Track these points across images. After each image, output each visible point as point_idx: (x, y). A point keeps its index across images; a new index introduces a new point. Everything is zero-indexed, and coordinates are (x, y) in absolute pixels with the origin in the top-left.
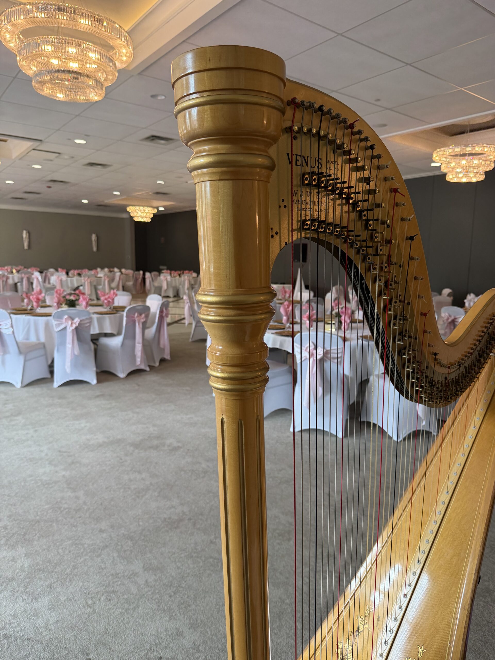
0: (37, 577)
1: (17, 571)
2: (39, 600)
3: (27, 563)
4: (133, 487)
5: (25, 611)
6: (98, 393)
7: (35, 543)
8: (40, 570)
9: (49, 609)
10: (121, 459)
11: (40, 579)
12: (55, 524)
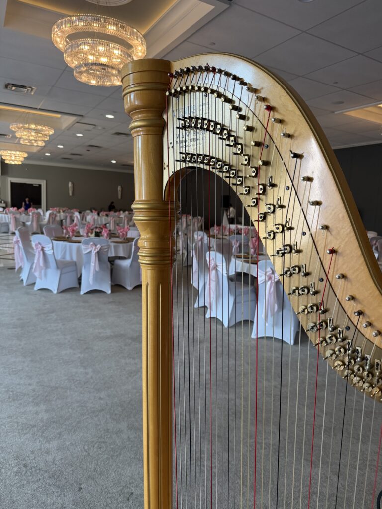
0: (52, 427)
1: (38, 421)
2: (51, 443)
3: (45, 416)
4: (127, 369)
5: (40, 449)
6: (111, 300)
7: (53, 402)
8: (54, 422)
9: (57, 450)
10: (121, 348)
11: (53, 428)
12: (68, 391)
